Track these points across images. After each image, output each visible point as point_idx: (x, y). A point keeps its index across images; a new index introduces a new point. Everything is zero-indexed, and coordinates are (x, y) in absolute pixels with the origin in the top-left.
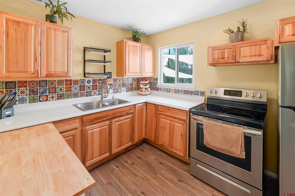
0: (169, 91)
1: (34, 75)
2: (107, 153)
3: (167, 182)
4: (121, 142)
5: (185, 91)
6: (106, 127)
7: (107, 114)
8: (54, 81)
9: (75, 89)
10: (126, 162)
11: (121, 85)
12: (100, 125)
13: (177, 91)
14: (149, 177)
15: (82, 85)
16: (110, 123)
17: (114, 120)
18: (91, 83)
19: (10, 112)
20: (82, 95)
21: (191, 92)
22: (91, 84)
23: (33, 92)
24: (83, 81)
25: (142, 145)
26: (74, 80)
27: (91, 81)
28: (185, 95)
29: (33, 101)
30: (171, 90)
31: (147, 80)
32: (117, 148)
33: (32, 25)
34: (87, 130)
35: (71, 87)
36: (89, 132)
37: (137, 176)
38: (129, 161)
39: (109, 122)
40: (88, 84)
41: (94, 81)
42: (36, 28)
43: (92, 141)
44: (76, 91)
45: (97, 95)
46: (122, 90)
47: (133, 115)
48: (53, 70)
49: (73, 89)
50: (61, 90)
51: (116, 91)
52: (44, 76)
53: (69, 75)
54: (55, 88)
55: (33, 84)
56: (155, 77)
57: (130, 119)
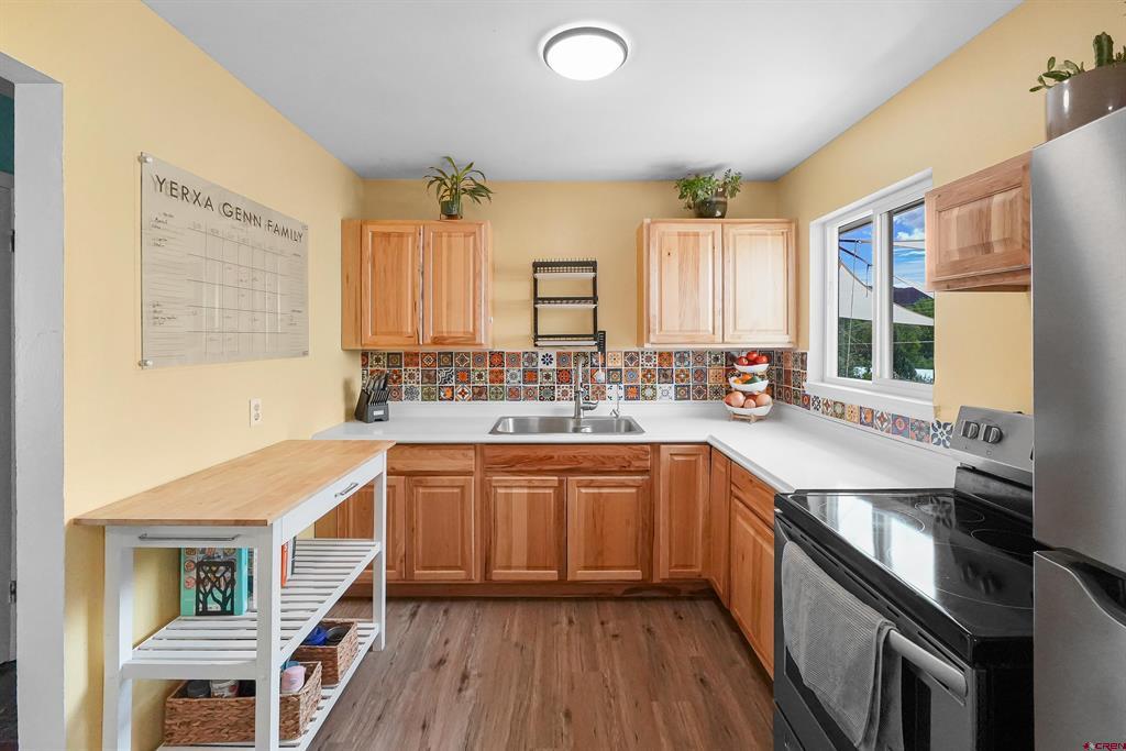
0: (841, 416)
1: (412, 341)
2: (550, 568)
3: (663, 740)
4: (600, 554)
5: (896, 418)
6: (547, 491)
7: (552, 454)
8: (466, 354)
9: (513, 376)
10: (602, 623)
11: (654, 376)
12: (530, 481)
13: (868, 418)
14: (622, 693)
15: (530, 367)
16: (561, 482)
17: (573, 479)
18: (555, 362)
19: (381, 413)
20: (530, 396)
21: (920, 429)
22: (554, 365)
23: (429, 377)
24: (531, 358)
25: (698, 602)
26: (508, 354)
27: (554, 356)
28: (896, 437)
29: (428, 396)
30: (847, 410)
31: (757, 358)
32: (586, 568)
33: (408, 235)
34: (494, 484)
35: (502, 372)
36: (500, 491)
37: (595, 668)
38: (611, 625)
39: (556, 478)
40: (545, 367)
41: (562, 357)
42: (414, 241)
43: (508, 518)
44: (514, 383)
45: (571, 399)
46: (659, 392)
47: (647, 477)
48: (445, 330)
49: (506, 377)
50: (480, 376)
51: (633, 394)
52: (429, 341)
53: (477, 341)
54: (468, 372)
55: (429, 360)
56: (800, 351)
57: (634, 490)
